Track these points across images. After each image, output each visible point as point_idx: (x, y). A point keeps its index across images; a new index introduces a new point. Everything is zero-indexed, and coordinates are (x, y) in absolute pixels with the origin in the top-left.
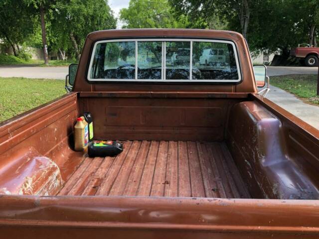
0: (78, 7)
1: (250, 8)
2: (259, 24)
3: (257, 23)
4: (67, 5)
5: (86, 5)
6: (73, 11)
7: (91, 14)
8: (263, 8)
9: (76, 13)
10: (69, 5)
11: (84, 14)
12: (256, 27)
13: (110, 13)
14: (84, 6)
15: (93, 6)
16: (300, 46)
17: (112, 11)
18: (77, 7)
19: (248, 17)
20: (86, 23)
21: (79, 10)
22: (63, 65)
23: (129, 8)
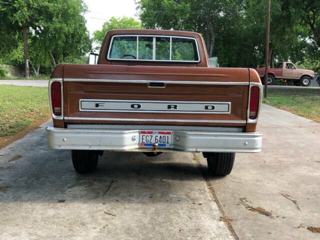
0: (60, 26)
1: (215, 32)
2: (224, 47)
3: (221, 46)
4: (49, 24)
5: (67, 24)
6: (55, 29)
7: (72, 32)
8: (227, 33)
9: (58, 31)
10: (51, 23)
11: (65, 33)
12: (220, 49)
13: (87, 33)
14: (65, 25)
15: (74, 25)
16: (260, 67)
17: (88, 32)
18: (58, 26)
19: (214, 40)
20: (67, 40)
21: (61, 28)
22: (43, 78)
23: (103, 30)
